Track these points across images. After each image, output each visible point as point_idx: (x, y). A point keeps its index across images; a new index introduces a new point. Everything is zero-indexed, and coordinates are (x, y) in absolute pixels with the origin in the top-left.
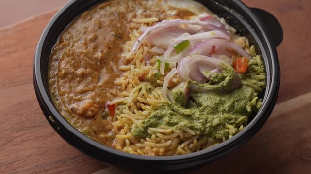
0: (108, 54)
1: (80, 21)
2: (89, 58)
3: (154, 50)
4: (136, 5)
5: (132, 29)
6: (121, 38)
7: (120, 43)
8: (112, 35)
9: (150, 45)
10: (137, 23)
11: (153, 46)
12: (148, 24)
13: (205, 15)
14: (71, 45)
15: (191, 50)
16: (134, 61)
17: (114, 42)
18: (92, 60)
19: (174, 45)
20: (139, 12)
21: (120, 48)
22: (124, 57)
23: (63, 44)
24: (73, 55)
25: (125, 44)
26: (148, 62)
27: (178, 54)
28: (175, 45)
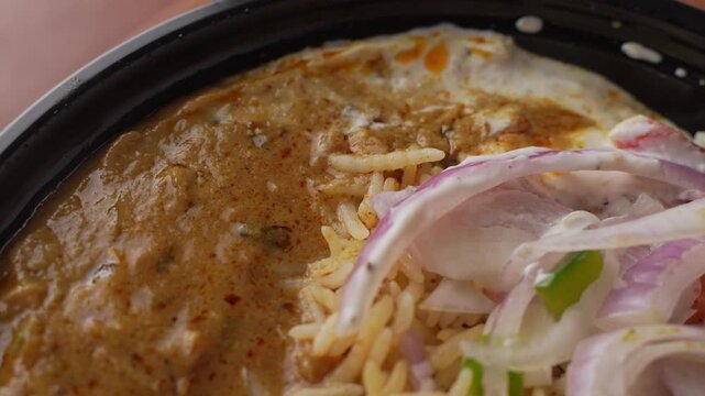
0: (228, 331)
1: (97, 175)
2: (137, 358)
3: (441, 300)
4: (339, 91)
5: (331, 201)
6: (284, 245)
7: (283, 268)
8: (244, 235)
9: (420, 278)
10: (354, 174)
11: (433, 282)
12: (398, 176)
13: (637, 123)
14: (51, 299)
15: (614, 296)
16: (352, 361)
17: (254, 271)
18: (149, 371)
19: (534, 273)
20: (358, 122)
21: (282, 293)
22: (302, 343)
23: (12, 293)
24: (55, 348)
25: (302, 273)
26: (420, 370)
27: (557, 318)
28: (542, 278)
